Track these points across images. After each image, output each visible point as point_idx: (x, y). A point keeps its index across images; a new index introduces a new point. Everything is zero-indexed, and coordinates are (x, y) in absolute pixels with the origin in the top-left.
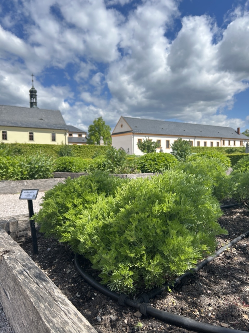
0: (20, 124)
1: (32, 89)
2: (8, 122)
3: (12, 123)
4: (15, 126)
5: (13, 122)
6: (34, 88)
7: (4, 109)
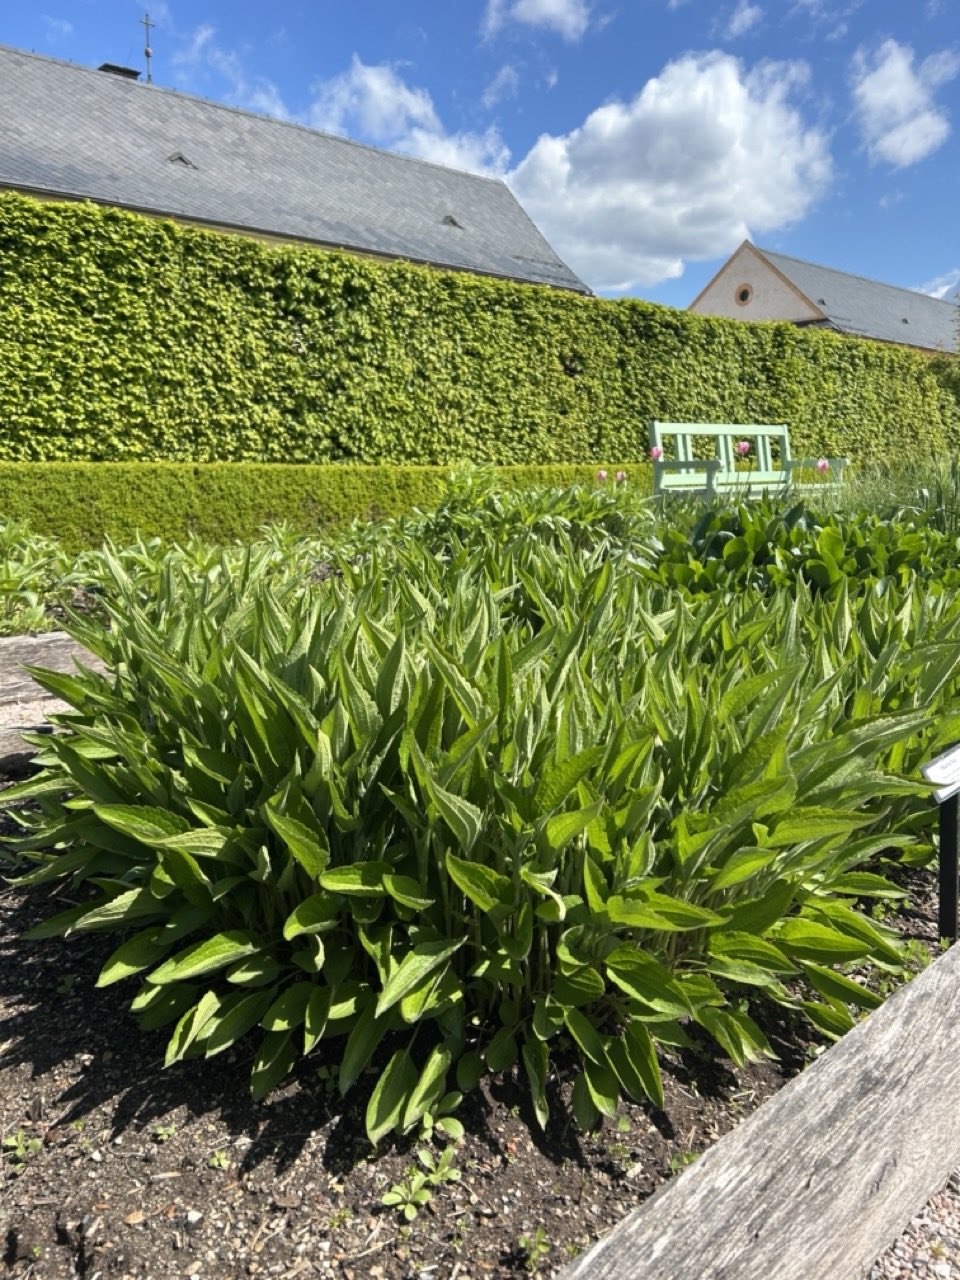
0: (374, 240)
2: (309, 219)
3: (326, 224)
4: (352, 243)
5: (327, 218)
7: (251, 132)
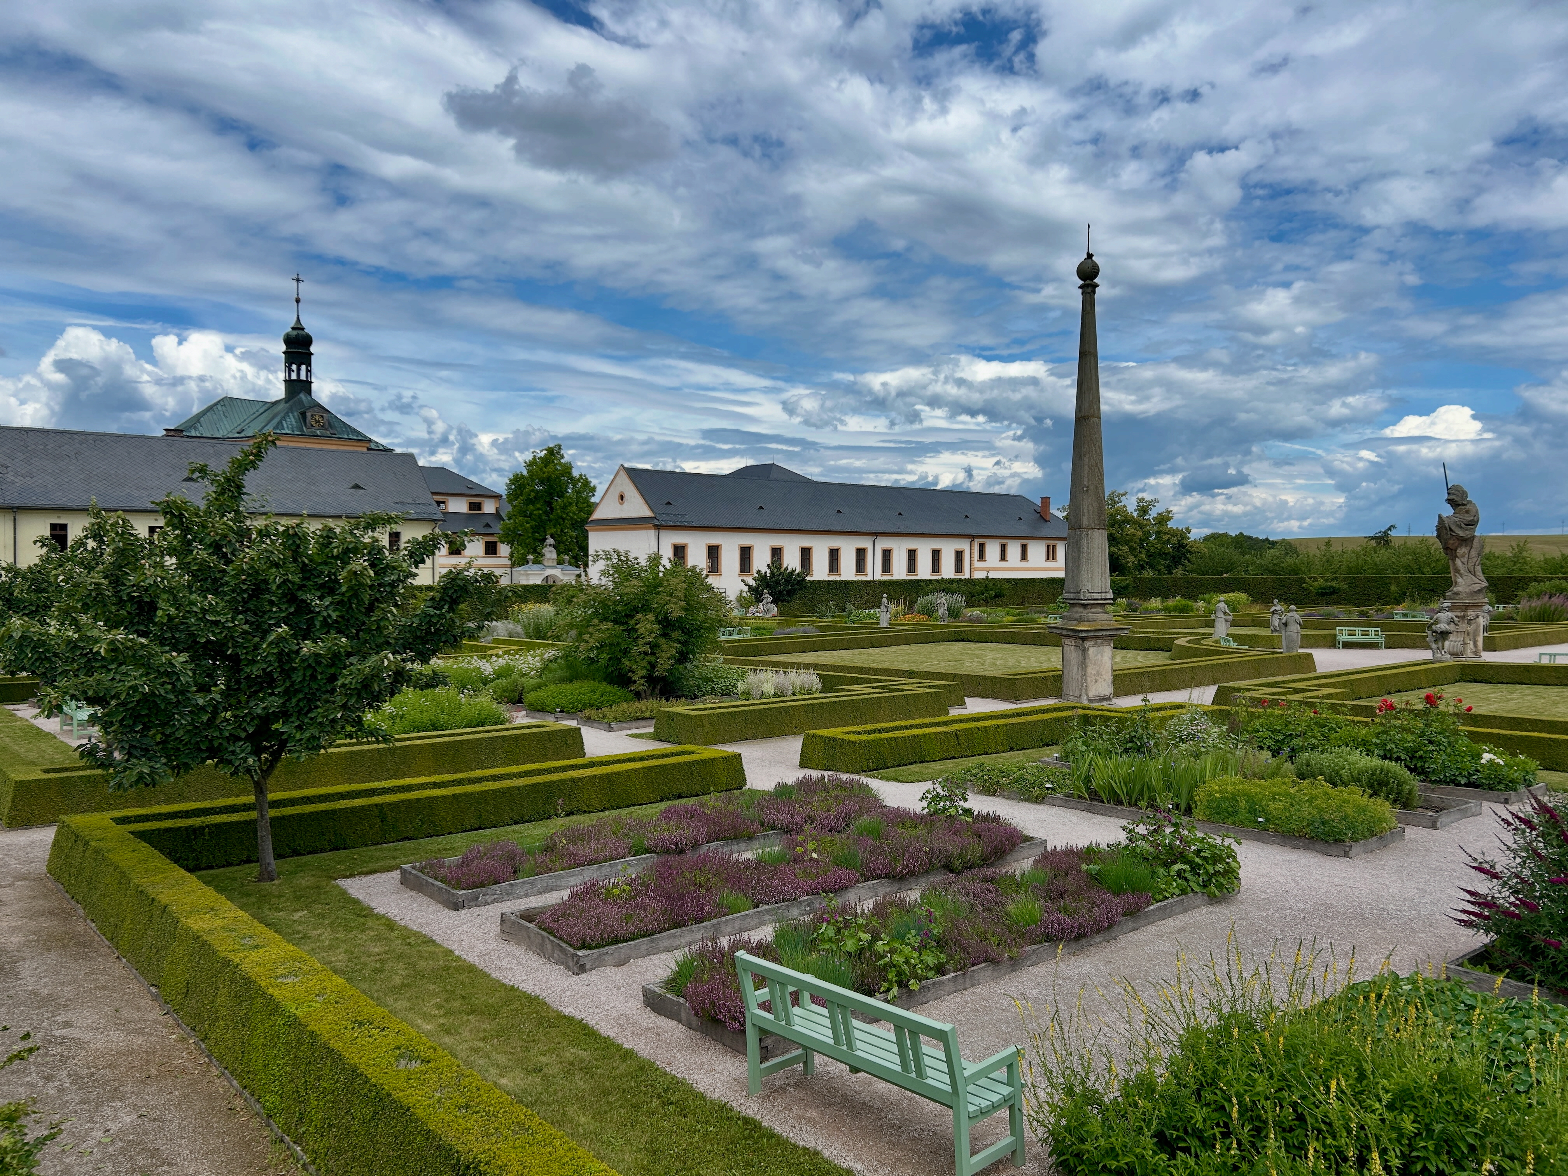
1: (295, 333)
6: (303, 329)
